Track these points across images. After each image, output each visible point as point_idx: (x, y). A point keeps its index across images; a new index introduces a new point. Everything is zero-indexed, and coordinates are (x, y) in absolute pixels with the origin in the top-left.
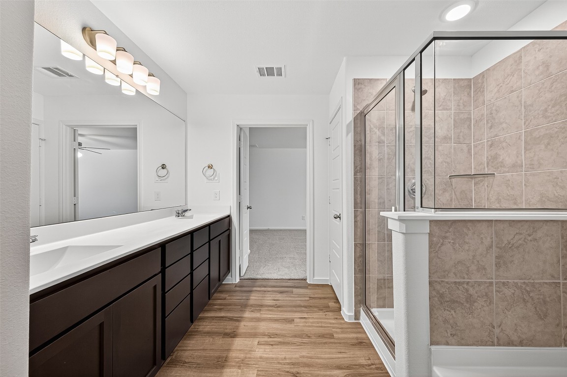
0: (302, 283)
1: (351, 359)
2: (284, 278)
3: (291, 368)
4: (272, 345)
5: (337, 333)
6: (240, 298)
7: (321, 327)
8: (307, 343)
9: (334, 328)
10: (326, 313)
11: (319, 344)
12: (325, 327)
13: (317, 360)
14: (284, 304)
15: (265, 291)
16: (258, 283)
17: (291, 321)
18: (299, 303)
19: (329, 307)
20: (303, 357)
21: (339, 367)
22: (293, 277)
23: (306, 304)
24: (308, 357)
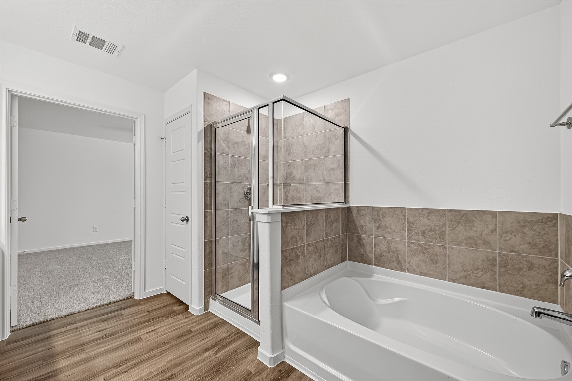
0: (130, 301)
1: (215, 339)
2: (99, 304)
3: (162, 376)
4: (126, 371)
5: (193, 327)
6: (34, 352)
7: (175, 330)
8: (168, 349)
9: (188, 325)
10: (174, 317)
11: (180, 343)
12: (179, 329)
13: (185, 356)
14: (118, 329)
15: (77, 328)
16: (55, 324)
17: (138, 340)
18: (136, 321)
19: (175, 311)
20: (171, 361)
21: (208, 350)
22: (113, 300)
23: (146, 319)
24: (175, 359)
